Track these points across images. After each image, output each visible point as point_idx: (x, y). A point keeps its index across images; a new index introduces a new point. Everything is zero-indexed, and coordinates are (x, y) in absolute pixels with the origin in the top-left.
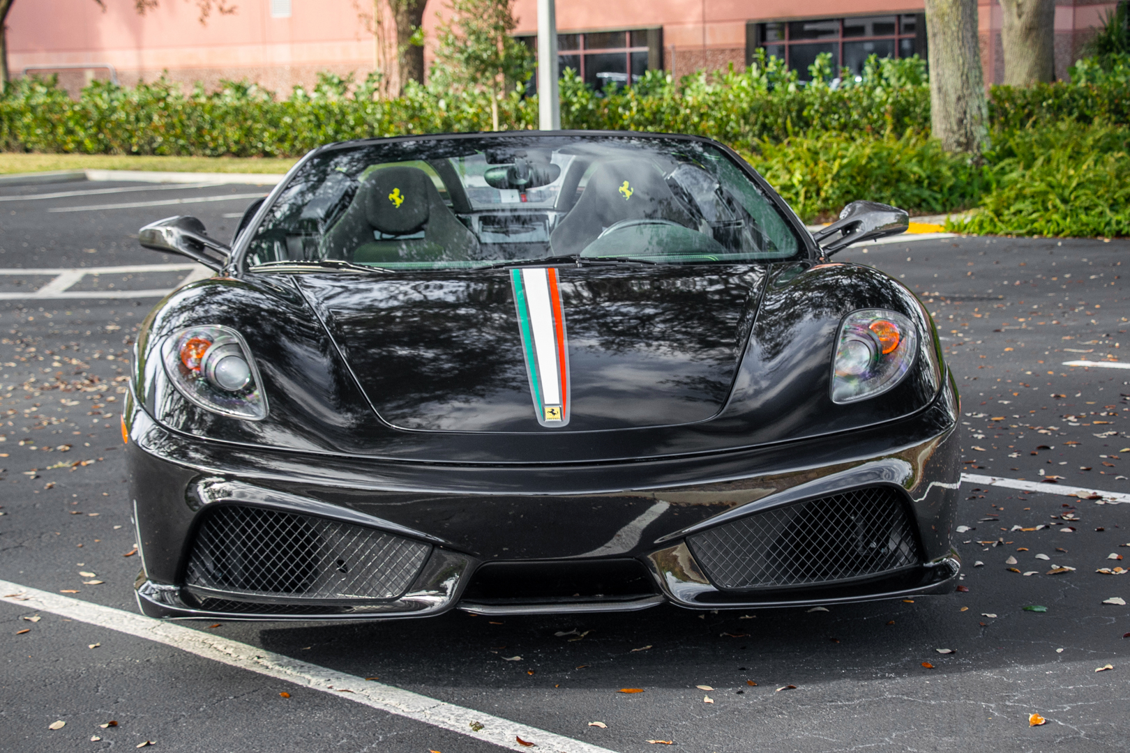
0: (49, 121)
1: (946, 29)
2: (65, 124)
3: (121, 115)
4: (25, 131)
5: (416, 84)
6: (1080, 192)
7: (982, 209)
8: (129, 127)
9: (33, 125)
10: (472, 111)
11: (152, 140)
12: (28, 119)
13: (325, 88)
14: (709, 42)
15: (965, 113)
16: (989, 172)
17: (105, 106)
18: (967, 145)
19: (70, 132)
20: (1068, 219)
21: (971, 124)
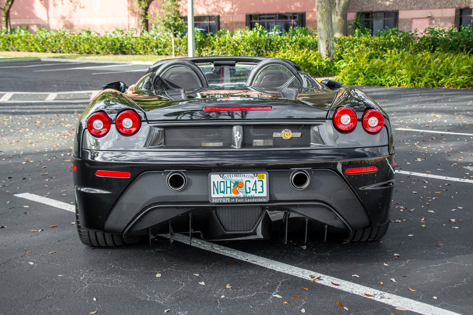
0: (25, 41)
1: (323, 19)
2: (31, 43)
3: (50, 40)
4: (18, 45)
5: (147, 32)
6: (369, 71)
8: (53, 44)
9: (21, 43)
10: (165, 41)
11: (60, 48)
12: (19, 41)
13: (117, 32)
14: (234, 20)
15: (328, 45)
16: (336, 64)
17: (44, 37)
18: (329, 56)
19: (33, 45)
20: (366, 80)
21: (330, 49)
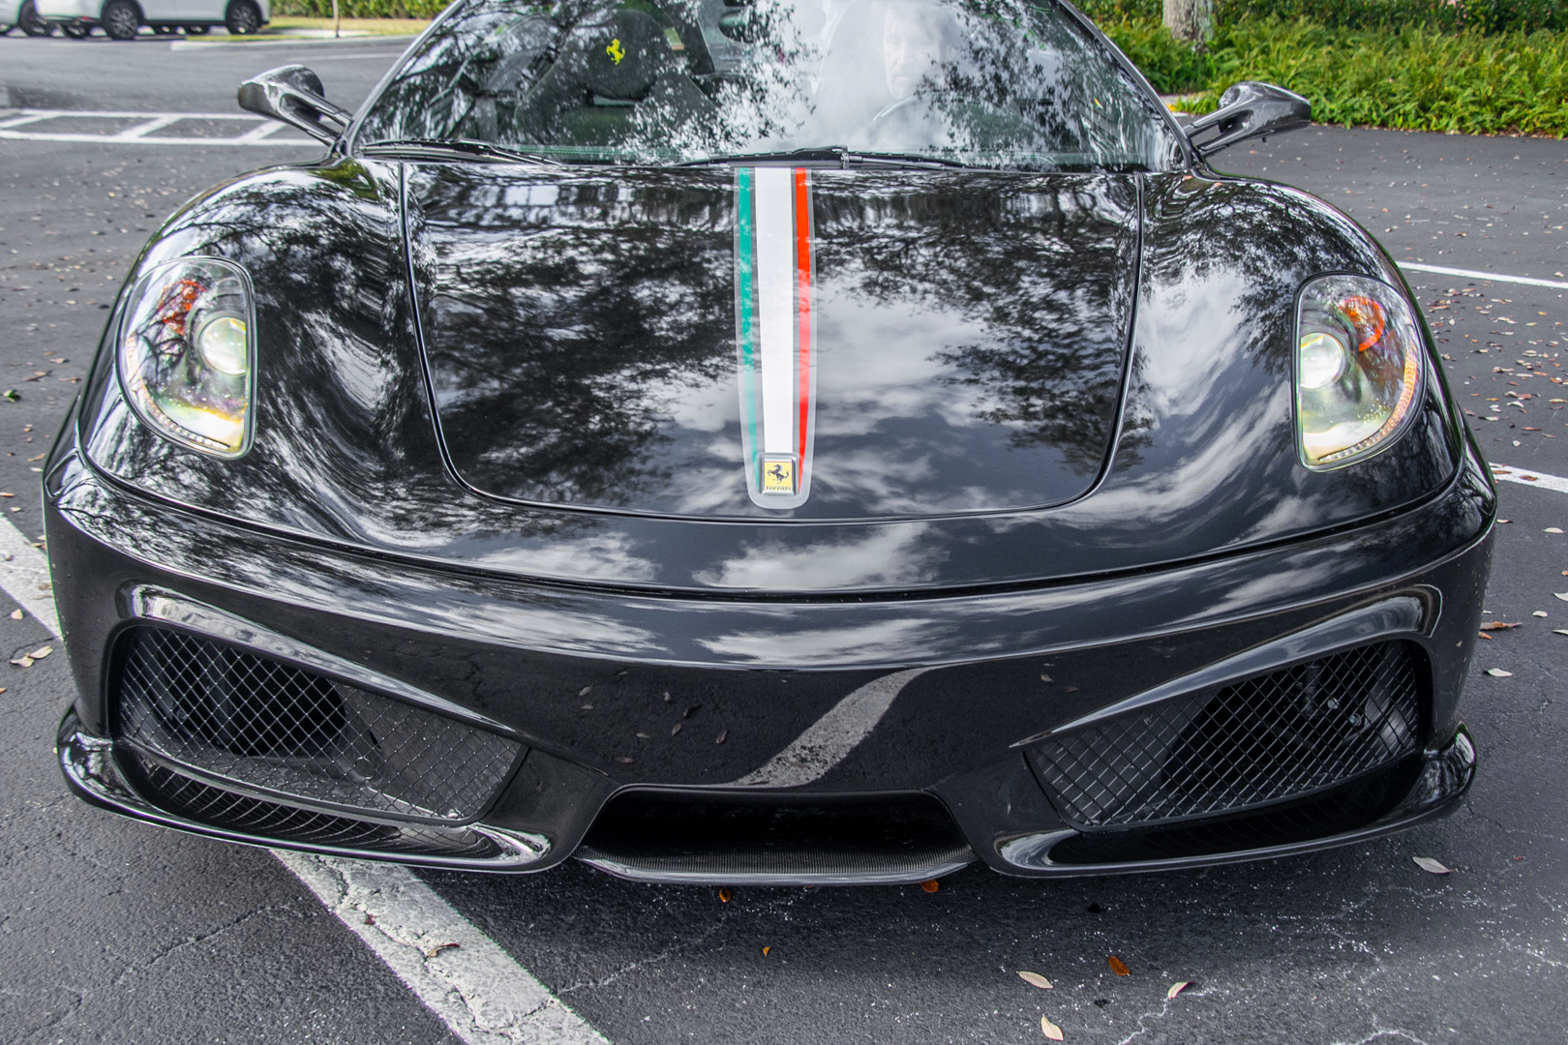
6: (1299, 80)
7: (1209, 92)
16: (1211, 59)
18: (1193, 35)
21: (1198, 16)
